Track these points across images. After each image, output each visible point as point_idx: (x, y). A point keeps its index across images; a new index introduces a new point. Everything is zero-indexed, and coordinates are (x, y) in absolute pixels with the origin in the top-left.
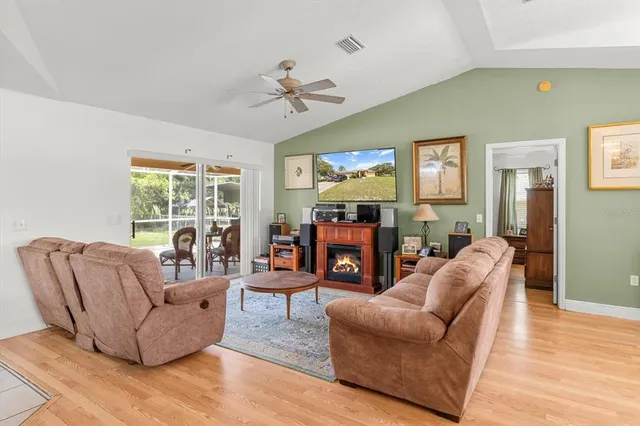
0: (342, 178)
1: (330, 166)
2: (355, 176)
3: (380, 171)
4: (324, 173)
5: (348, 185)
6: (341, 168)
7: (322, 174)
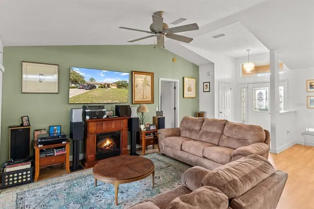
0: (92, 87)
1: (81, 77)
2: (103, 86)
3: (120, 85)
4: (75, 82)
5: (97, 92)
6: (92, 80)
7: (73, 82)
